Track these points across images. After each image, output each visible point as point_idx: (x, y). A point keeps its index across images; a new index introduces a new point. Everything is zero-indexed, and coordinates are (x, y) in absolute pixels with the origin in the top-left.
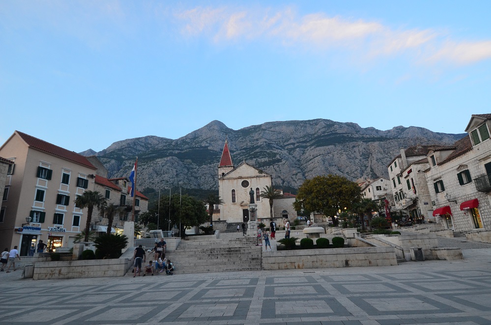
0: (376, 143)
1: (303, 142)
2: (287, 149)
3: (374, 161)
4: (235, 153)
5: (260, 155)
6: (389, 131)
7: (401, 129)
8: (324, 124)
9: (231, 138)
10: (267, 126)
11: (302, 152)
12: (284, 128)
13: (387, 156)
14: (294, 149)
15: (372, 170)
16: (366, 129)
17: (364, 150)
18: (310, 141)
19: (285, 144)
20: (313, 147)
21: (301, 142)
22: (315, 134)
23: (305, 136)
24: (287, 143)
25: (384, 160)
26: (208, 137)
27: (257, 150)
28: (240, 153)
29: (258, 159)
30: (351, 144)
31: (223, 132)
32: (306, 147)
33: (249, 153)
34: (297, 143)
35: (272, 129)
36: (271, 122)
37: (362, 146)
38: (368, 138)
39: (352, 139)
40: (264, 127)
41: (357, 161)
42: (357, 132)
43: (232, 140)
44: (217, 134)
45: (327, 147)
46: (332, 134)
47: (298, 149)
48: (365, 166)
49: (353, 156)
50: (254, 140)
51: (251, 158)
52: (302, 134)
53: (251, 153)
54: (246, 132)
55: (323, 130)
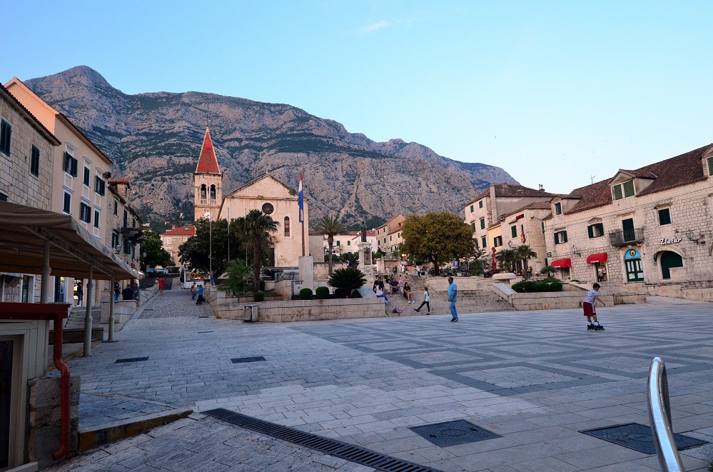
0: (367, 160)
1: (256, 140)
2: (228, 148)
3: (362, 187)
4: (124, 140)
5: (178, 150)
6: (384, 144)
7: (399, 145)
8: (293, 116)
9: (118, 108)
10: (193, 99)
11: (254, 157)
12: (224, 109)
13: (379, 181)
14: (240, 149)
15: (357, 201)
16: (354, 135)
17: (349, 168)
18: (268, 139)
19: (225, 137)
20: (272, 151)
21: (252, 139)
22: (277, 129)
23: (260, 130)
24: (229, 137)
25: (375, 188)
26: (65, 97)
27: (172, 141)
28: (136, 141)
29: (173, 158)
30: (332, 156)
31: (100, 92)
32: (261, 149)
33: (155, 143)
34: (247, 139)
35: (202, 106)
36: (200, 93)
37: (346, 161)
38: (356, 150)
39: (333, 148)
40: (186, 100)
41: (338, 183)
42: (342, 138)
43: (119, 113)
44: (84, 95)
45: (296, 155)
46: (305, 135)
47: (246, 150)
48: (348, 193)
49: (333, 174)
50: (166, 121)
51: (160, 155)
52: (255, 126)
53: (160, 145)
54: (149, 102)
55: (291, 125)
